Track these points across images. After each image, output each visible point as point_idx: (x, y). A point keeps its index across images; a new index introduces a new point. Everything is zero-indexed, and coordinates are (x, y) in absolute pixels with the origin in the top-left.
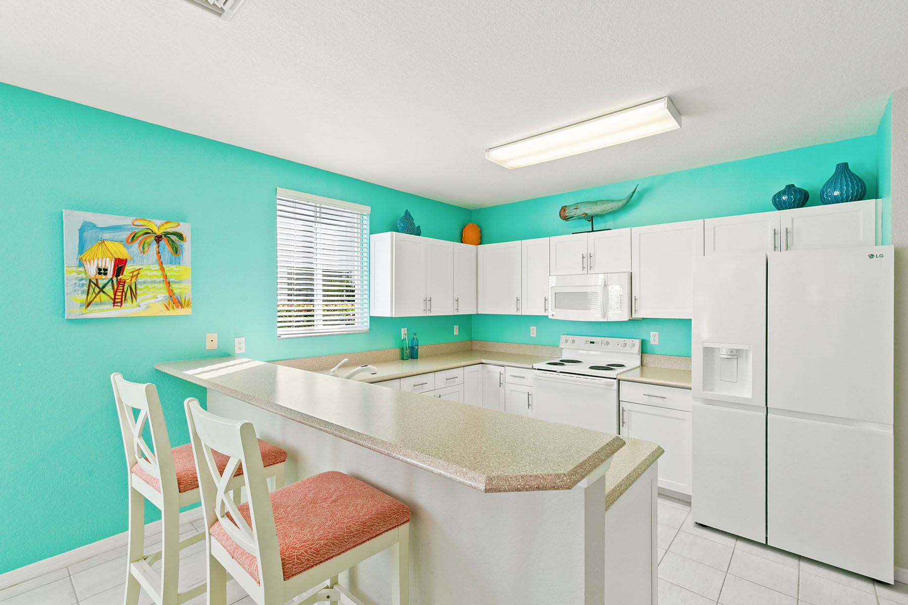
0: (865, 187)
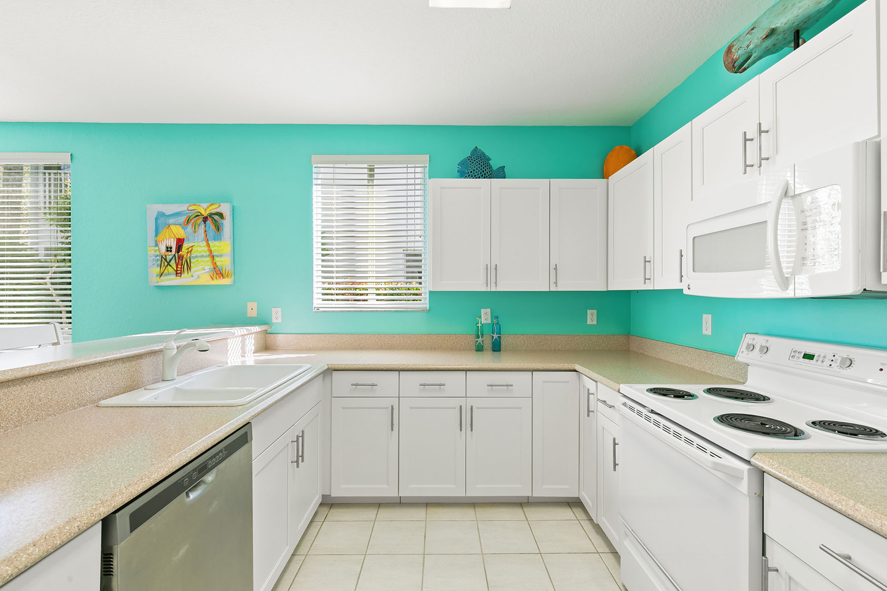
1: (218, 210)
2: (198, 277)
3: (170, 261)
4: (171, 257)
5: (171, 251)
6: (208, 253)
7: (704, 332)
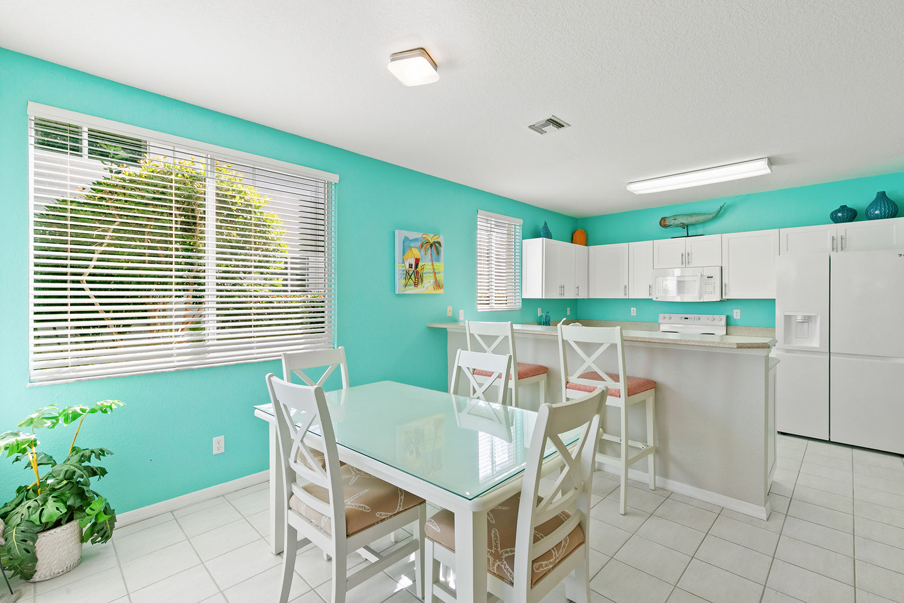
0: (897, 208)
1: (438, 240)
2: (427, 288)
3: (411, 275)
4: (412, 272)
5: (412, 268)
6: (432, 271)
7: (632, 314)
